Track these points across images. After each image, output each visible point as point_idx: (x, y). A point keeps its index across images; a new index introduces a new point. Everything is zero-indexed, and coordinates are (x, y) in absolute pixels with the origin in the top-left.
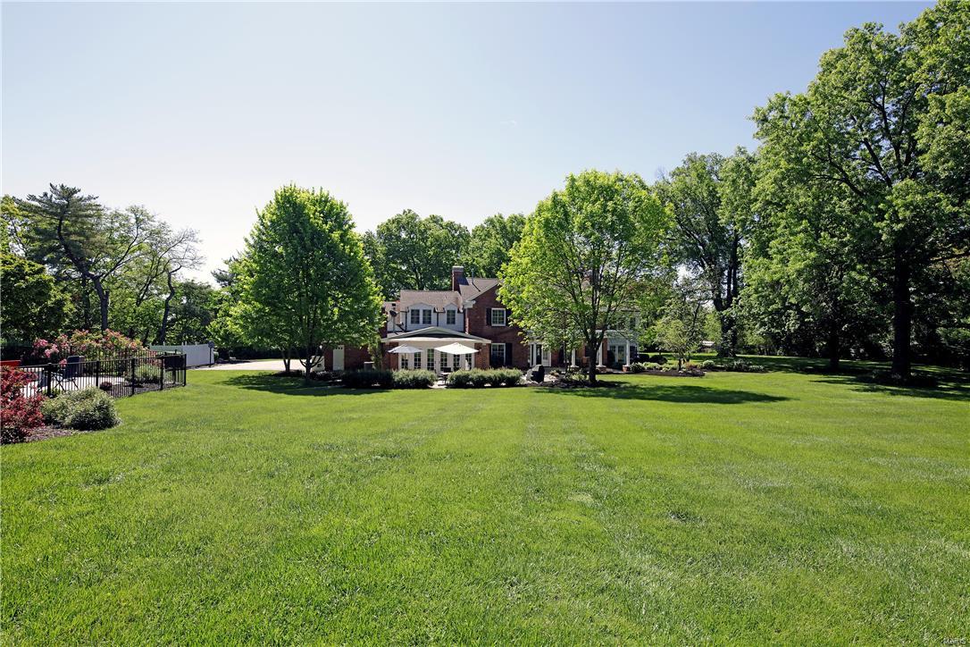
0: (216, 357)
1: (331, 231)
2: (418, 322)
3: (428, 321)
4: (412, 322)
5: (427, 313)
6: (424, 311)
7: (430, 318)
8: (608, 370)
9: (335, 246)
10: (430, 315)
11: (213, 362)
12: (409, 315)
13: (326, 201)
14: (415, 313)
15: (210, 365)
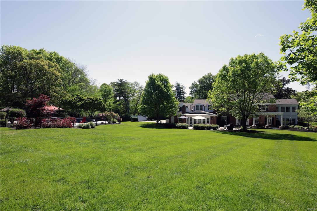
0: (147, 119)
1: (162, 85)
2: (198, 109)
3: (201, 109)
4: (196, 109)
5: (201, 106)
6: (200, 106)
7: (202, 108)
8: (271, 127)
9: (162, 89)
10: (202, 107)
11: (146, 120)
12: (195, 107)
13: (161, 77)
14: (197, 107)
15: (145, 121)
